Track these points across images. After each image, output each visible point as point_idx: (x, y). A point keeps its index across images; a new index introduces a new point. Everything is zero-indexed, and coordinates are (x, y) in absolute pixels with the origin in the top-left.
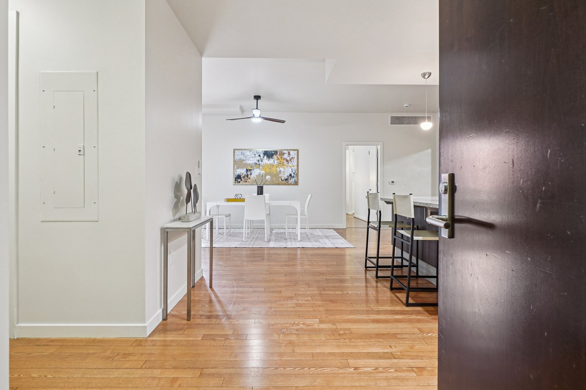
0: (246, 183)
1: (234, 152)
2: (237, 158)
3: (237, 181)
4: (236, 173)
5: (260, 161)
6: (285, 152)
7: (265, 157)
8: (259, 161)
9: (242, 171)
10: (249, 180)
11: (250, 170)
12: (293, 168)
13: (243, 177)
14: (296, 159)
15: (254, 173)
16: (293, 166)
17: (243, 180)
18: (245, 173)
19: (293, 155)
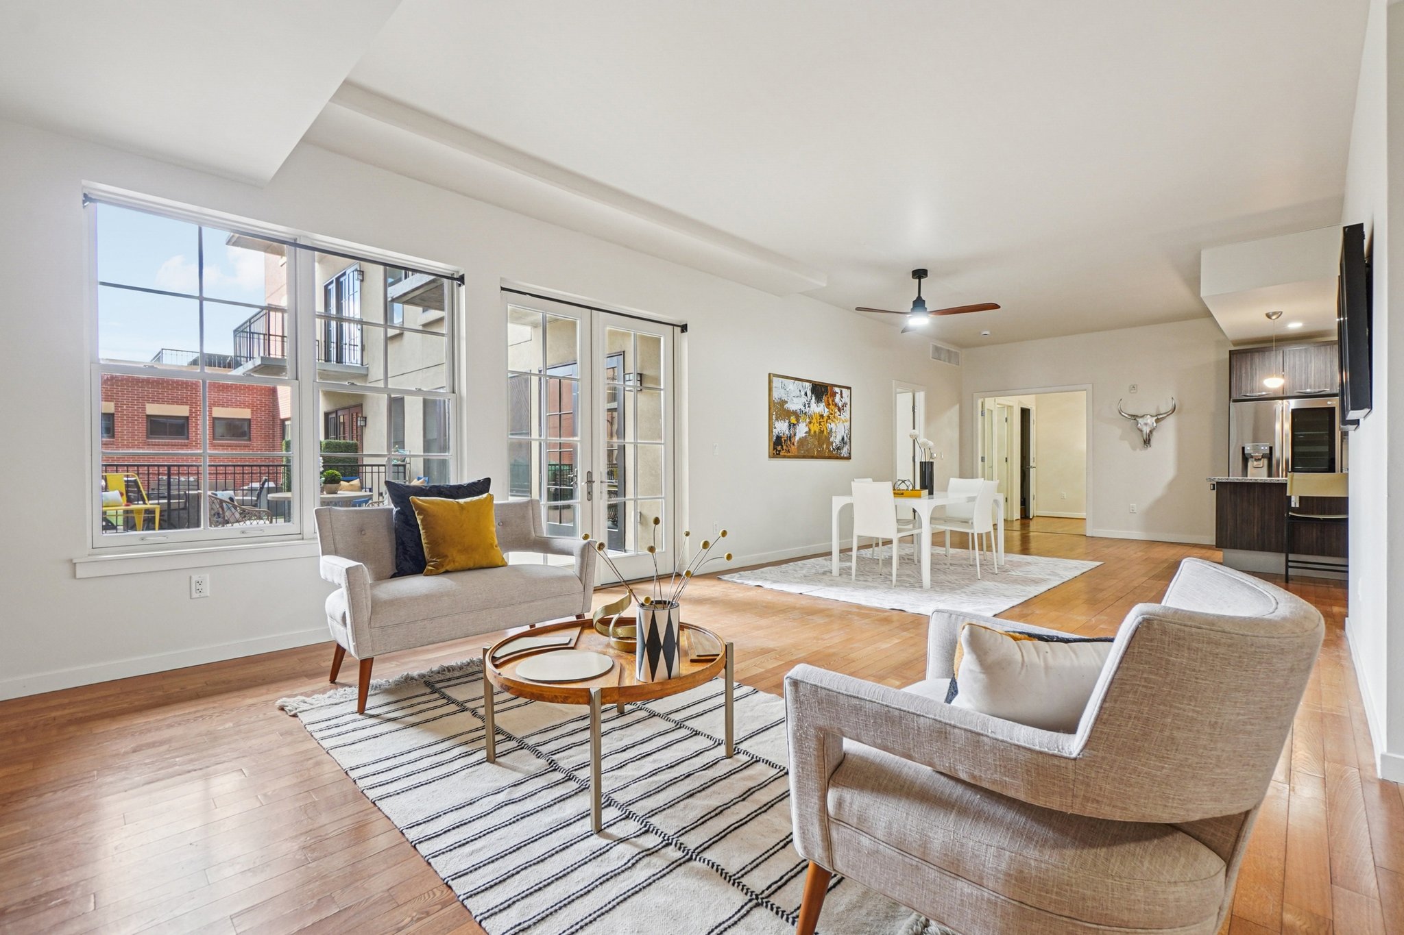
0: (789, 454)
1: (770, 382)
2: (776, 395)
3: (777, 450)
4: (774, 430)
5: (807, 406)
6: (837, 390)
7: (814, 398)
8: (805, 406)
9: (782, 427)
10: (793, 447)
11: (794, 425)
12: (845, 424)
13: (785, 440)
14: (848, 406)
15: (800, 432)
16: (846, 422)
17: (785, 447)
18: (787, 432)
19: (846, 397)
